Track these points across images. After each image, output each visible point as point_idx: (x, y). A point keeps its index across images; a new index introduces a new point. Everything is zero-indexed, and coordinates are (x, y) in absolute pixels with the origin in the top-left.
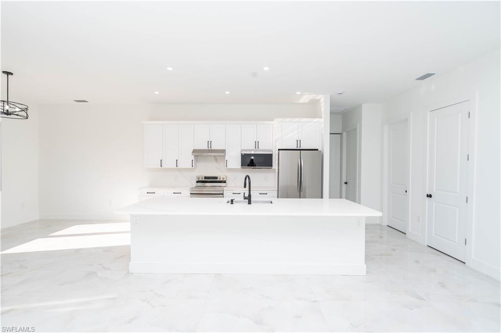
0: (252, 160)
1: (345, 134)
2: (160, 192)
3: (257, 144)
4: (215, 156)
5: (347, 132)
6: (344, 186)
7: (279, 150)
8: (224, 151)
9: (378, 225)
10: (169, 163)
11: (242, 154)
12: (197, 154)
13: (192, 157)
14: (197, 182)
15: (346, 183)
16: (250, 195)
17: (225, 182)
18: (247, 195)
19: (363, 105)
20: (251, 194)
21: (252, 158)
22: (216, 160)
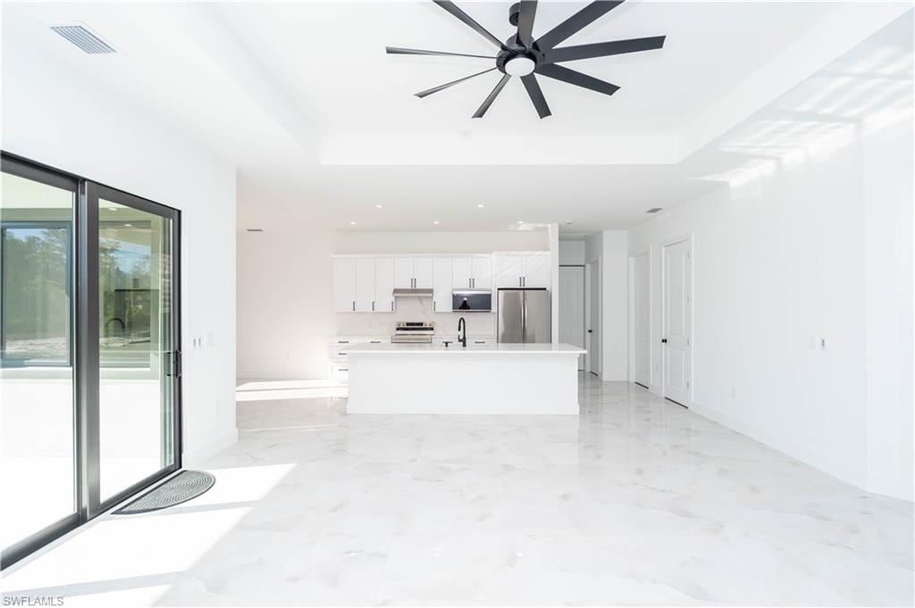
0: (465, 302)
1: (588, 267)
2: (354, 341)
3: (472, 282)
4: (419, 297)
5: (592, 264)
6: (588, 334)
7: (499, 289)
8: (431, 291)
9: (624, 382)
10: (365, 306)
11: (453, 295)
12: (396, 295)
13: (393, 299)
14: (398, 329)
15: (590, 331)
16: (464, 338)
17: (432, 329)
18: (461, 338)
19: (605, 232)
20: (467, 336)
21: (465, 299)
22: (421, 301)
